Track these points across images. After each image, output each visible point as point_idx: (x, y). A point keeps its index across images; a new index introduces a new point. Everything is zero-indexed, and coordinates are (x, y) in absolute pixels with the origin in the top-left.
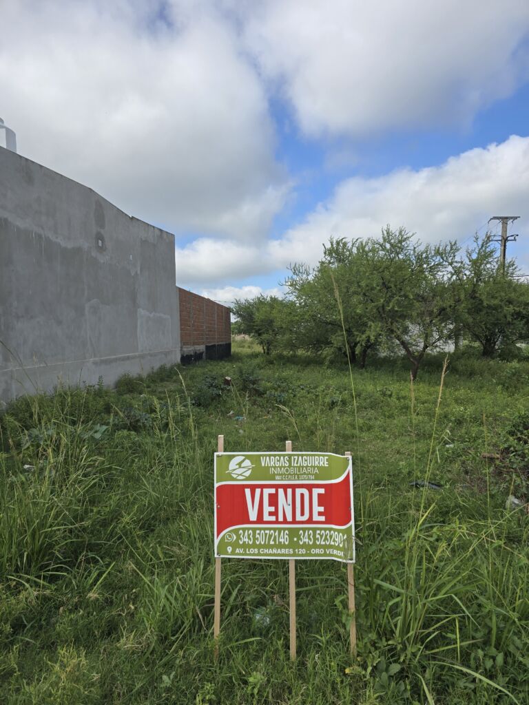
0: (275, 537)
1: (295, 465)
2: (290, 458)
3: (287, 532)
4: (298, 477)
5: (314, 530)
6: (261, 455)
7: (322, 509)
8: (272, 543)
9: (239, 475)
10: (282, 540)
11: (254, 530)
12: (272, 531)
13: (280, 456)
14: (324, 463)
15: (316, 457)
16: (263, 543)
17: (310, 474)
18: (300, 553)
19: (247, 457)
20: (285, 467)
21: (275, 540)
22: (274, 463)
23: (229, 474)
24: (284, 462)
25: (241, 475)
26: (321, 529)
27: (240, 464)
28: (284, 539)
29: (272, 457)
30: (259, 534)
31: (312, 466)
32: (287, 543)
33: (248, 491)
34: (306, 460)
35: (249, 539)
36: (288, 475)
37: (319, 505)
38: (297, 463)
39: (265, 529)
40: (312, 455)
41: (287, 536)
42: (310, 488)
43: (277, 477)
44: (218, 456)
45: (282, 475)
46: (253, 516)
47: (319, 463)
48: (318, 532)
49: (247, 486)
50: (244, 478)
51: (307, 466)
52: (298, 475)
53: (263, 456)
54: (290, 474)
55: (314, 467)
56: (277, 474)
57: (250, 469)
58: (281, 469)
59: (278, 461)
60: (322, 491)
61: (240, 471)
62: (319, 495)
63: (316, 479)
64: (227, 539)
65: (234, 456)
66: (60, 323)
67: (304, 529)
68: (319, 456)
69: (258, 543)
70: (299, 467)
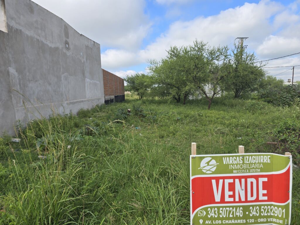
0: (233, 212)
1: (247, 162)
2: (243, 158)
3: (241, 208)
4: (249, 171)
5: (260, 206)
6: (223, 156)
7: (265, 192)
8: (231, 216)
9: (207, 170)
10: (238, 214)
11: (218, 208)
12: (231, 208)
13: (236, 156)
14: (267, 161)
15: (261, 156)
16: (224, 216)
17: (257, 168)
18: (250, 222)
19: (213, 158)
20: (240, 164)
21: (233, 214)
22: (233, 162)
23: (201, 170)
24: (239, 160)
25: (209, 170)
26: (264, 205)
27: (208, 163)
28: (239, 213)
29: (230, 158)
30: (222, 210)
31: (258, 163)
32: (241, 216)
33: (214, 182)
34: (254, 159)
35: (215, 214)
36: (242, 169)
37: (263, 189)
38: (248, 161)
39: (226, 207)
40: (259, 155)
41: (242, 211)
42: (257, 177)
43: (234, 171)
44: (193, 158)
45: (238, 169)
46: (218, 198)
47: (263, 160)
48: (262, 207)
49: (213, 178)
50: (212, 172)
51: (255, 163)
52: (249, 169)
53: (225, 157)
54: (243, 169)
55: (260, 163)
56: (234, 169)
57: (215, 166)
58: (237, 166)
59: (235, 160)
60: (266, 179)
61: (208, 168)
62: (264, 182)
63: (261, 172)
64: (200, 215)
65: (204, 157)
66: (50, 84)
67: (253, 206)
68: (263, 155)
69: (221, 216)
70: (250, 164)
